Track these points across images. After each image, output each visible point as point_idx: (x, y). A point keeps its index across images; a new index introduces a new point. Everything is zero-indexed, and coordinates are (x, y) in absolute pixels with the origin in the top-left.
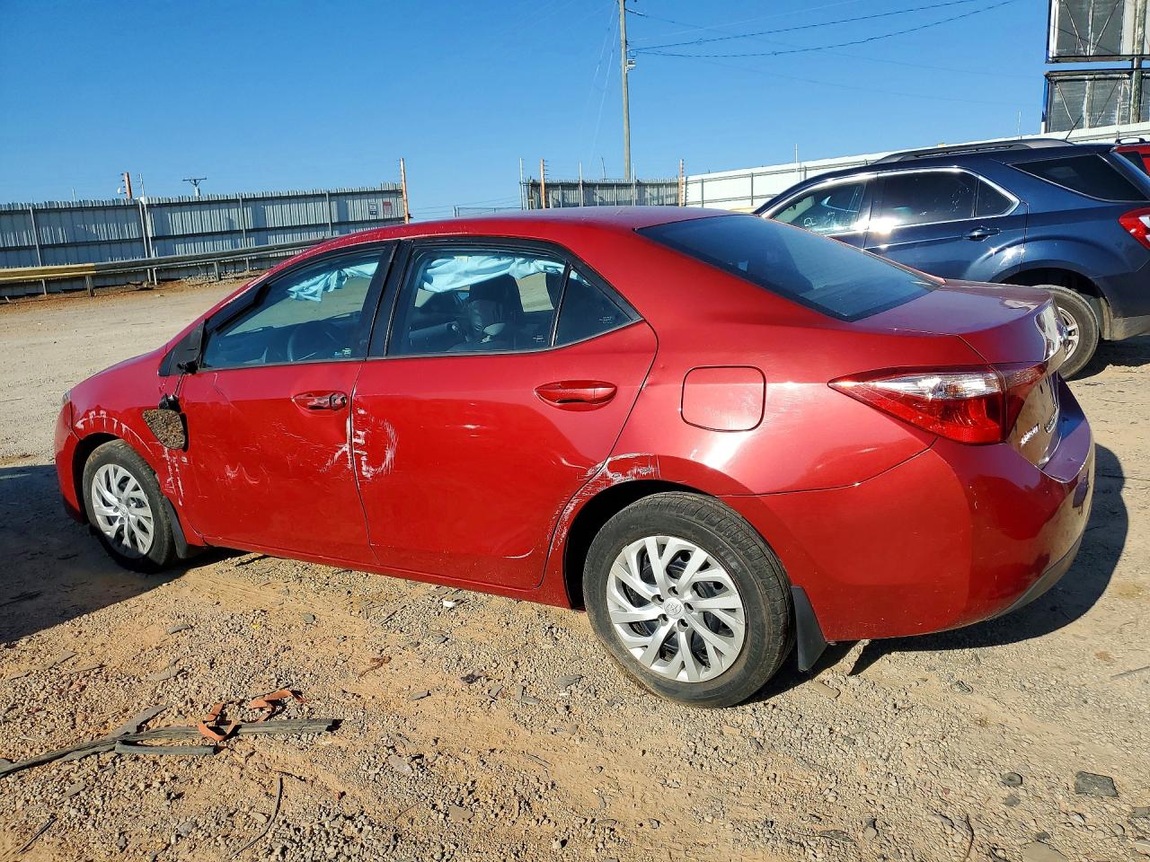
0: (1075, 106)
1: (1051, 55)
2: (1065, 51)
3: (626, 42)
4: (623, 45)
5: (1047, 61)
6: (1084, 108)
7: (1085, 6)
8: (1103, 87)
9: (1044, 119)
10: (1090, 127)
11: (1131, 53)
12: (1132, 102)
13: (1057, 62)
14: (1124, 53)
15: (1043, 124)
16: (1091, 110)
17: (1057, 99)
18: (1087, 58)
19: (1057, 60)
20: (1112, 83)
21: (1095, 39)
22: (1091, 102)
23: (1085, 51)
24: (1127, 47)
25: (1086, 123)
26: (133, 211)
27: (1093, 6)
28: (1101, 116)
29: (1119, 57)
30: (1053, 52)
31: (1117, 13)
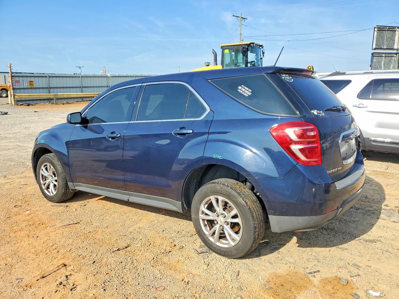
0: (380, 63)
1: (373, 48)
2: (377, 47)
5: (372, 49)
6: (382, 64)
9: (371, 66)
10: (384, 69)
11: (397, 48)
12: (396, 63)
13: (375, 50)
14: (395, 48)
15: (370, 68)
16: (384, 64)
17: (374, 60)
18: (384, 49)
19: (375, 49)
20: (390, 57)
21: (386, 44)
22: (385, 62)
23: (383, 47)
24: (396, 46)
25: (383, 68)
26: (106, 78)
27: (387, 34)
28: (387, 66)
29: (393, 49)
30: (374, 46)
31: (393, 36)
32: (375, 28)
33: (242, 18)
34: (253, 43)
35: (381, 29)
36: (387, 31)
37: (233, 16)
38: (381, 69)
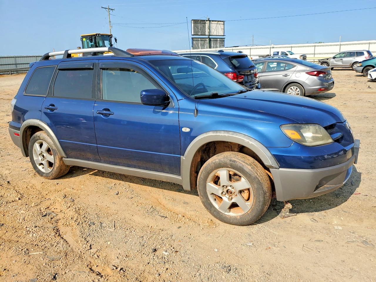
0: (198, 45)
2: (195, 34)
3: (110, 21)
6: (199, 45)
9: (192, 47)
11: (207, 35)
12: (208, 45)
16: (201, 45)
17: (194, 43)
21: (201, 31)
22: (201, 44)
23: (199, 34)
24: (207, 33)
25: (200, 48)
27: (199, 26)
28: (203, 47)
29: (205, 35)
30: (193, 34)
31: (204, 27)
32: (191, 21)
34: (99, 34)
35: (196, 22)
36: (200, 23)
37: (102, 8)
38: (199, 49)
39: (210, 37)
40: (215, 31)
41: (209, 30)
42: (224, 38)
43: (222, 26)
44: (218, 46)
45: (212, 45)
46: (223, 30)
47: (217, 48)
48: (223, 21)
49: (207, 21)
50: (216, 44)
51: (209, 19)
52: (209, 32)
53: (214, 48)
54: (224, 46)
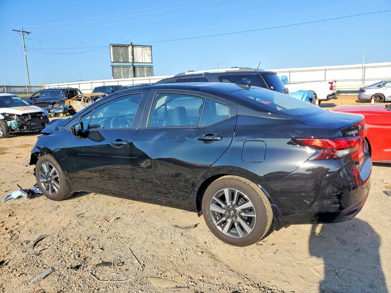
0: (120, 74)
2: (115, 60)
3: (25, 46)
4: (24, 47)
7: (119, 50)
8: (126, 69)
12: (133, 73)
13: (114, 63)
15: (112, 77)
16: (124, 74)
17: (115, 71)
20: (128, 68)
21: (122, 58)
22: (123, 73)
23: (120, 61)
24: (130, 60)
25: (123, 77)
27: (121, 50)
28: (126, 76)
29: (128, 62)
30: (112, 61)
31: (127, 52)
32: (110, 46)
33: (23, 32)
35: (114, 46)
37: (13, 30)
38: (121, 78)
39: (134, 64)
40: (141, 58)
41: (132, 56)
42: (153, 66)
43: (149, 52)
44: (145, 74)
45: (138, 73)
46: (150, 57)
47: (145, 77)
48: (150, 46)
49: (129, 45)
50: (143, 72)
51: (132, 43)
52: (133, 59)
53: (140, 76)
54: (152, 75)
